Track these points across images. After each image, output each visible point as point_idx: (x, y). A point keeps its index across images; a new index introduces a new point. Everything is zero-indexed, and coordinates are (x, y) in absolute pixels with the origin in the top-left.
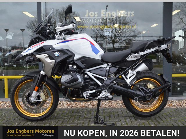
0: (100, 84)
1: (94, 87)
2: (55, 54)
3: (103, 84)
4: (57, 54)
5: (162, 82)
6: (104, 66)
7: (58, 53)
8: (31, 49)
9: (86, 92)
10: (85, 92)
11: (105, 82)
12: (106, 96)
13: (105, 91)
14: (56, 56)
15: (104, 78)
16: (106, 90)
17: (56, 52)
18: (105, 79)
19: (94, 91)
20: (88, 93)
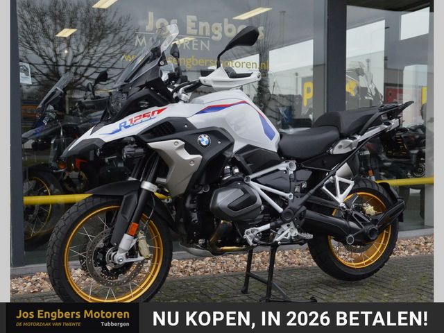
0: (280, 210)
1: (264, 216)
2: (200, 139)
3: (287, 209)
4: (204, 140)
5: (389, 200)
6: (282, 166)
7: (207, 136)
8: (129, 126)
9: (249, 230)
10: (247, 230)
11: (291, 205)
12: (291, 237)
13: (288, 226)
14: (204, 143)
15: (287, 195)
16: (292, 223)
17: (203, 136)
18: (290, 196)
19: (267, 226)
20: (256, 232)
